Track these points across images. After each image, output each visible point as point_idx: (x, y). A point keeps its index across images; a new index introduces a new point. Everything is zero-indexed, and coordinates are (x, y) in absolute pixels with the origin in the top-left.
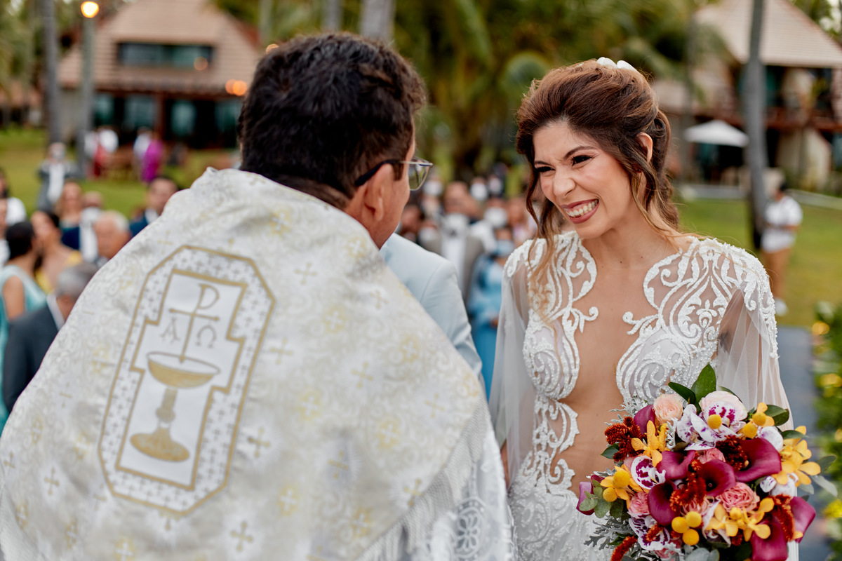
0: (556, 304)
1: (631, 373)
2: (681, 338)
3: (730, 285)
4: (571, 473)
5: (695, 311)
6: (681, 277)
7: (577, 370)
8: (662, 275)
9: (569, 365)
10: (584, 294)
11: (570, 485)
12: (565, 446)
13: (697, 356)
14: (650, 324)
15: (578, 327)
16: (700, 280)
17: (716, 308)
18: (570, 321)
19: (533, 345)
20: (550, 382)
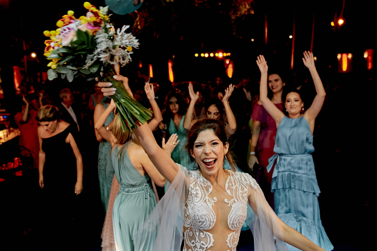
1: (233, 220)
5: (242, 195)
6: (234, 185)
7: (215, 220)
10: (210, 192)
12: (209, 246)
15: (212, 204)
16: (238, 185)
18: (209, 202)
19: (199, 212)
20: (205, 225)
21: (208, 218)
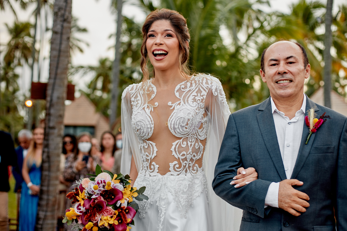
0: (142, 104)
1: (173, 123)
2: (191, 107)
3: (207, 87)
4: (158, 166)
5: (194, 98)
6: (188, 87)
7: (153, 125)
8: (181, 87)
9: (150, 124)
10: (152, 98)
11: (158, 171)
12: (153, 157)
13: (197, 113)
14: (178, 104)
15: (151, 110)
16: (196, 87)
17: (202, 96)
18: (148, 109)
19: (135, 120)
20: (143, 132)
21: (144, 124)
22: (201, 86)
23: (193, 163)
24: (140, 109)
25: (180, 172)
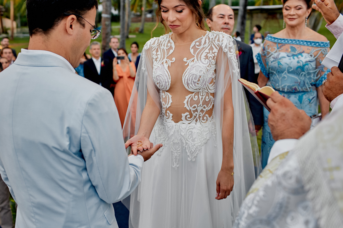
0: (161, 58)
1: (187, 79)
2: (202, 64)
3: (218, 44)
4: (171, 115)
5: (207, 55)
6: (202, 44)
7: (170, 80)
8: (196, 45)
9: (168, 79)
10: (170, 54)
11: (172, 119)
12: (168, 107)
13: (209, 70)
14: (192, 61)
15: (169, 65)
16: (209, 45)
17: (214, 53)
18: (166, 63)
19: (155, 74)
20: (162, 86)
21: (163, 79)
22: (213, 43)
23: (203, 114)
24: (160, 64)
25: (191, 121)
